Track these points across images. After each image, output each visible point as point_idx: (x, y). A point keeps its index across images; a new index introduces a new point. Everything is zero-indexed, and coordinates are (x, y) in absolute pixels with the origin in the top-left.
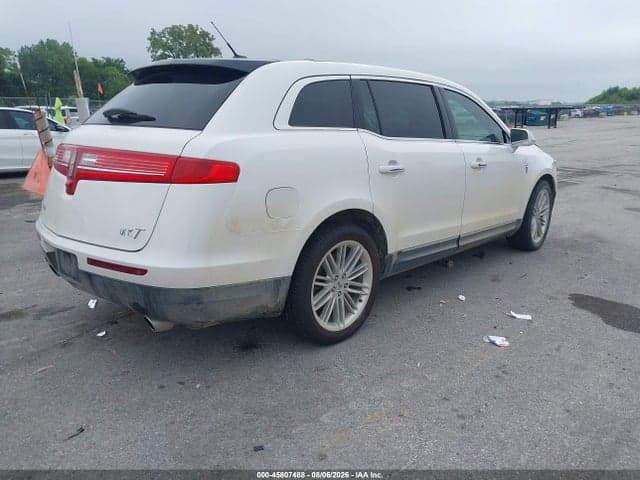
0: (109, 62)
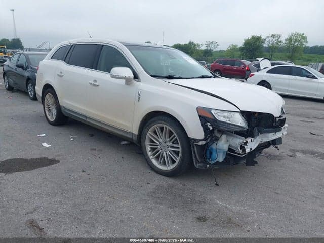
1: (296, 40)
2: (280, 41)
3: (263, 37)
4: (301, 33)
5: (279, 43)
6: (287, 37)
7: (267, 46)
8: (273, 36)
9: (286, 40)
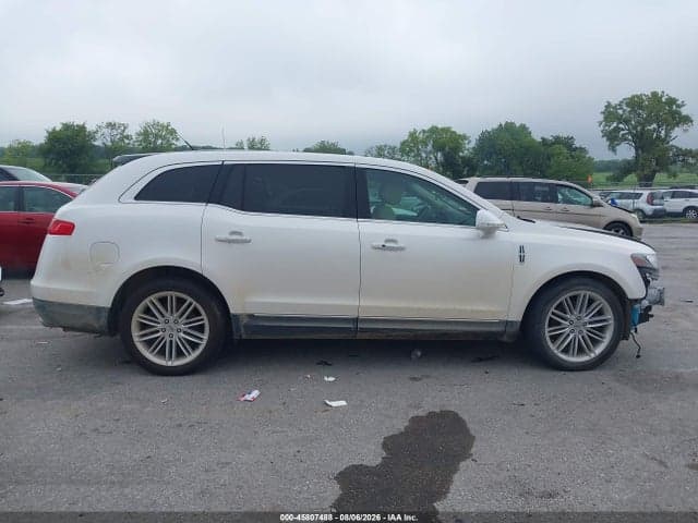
0: (558, 140)
1: (157, 136)
2: (127, 137)
3: (90, 127)
4: (164, 121)
5: (127, 141)
6: (139, 129)
7: (101, 145)
8: (111, 126)
9: (139, 134)
